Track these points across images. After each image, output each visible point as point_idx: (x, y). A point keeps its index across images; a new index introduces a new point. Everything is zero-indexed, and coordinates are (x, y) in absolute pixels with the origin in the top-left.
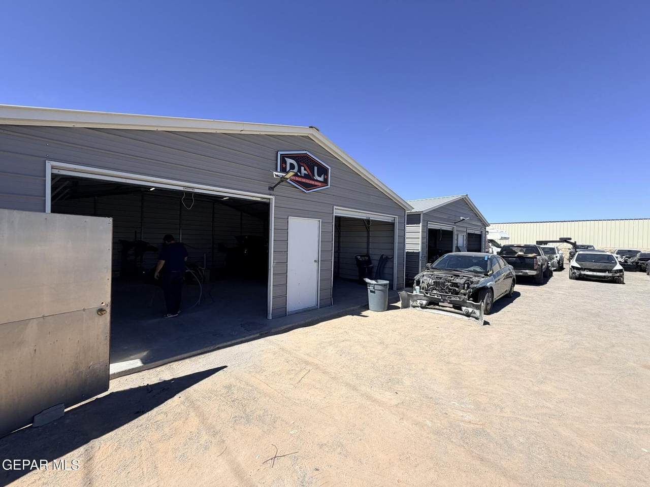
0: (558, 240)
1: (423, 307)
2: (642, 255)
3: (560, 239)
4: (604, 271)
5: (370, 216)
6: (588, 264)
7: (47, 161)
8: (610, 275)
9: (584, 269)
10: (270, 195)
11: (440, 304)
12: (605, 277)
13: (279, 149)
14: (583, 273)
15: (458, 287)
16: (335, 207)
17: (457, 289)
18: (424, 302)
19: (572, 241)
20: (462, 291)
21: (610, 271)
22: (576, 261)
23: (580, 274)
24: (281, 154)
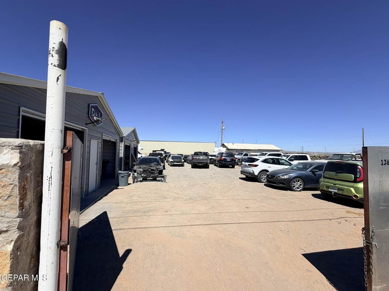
0: (160, 150)
1: (141, 181)
2: (185, 156)
3: (161, 149)
4: (179, 162)
5: (111, 138)
6: (176, 160)
7: (21, 107)
8: (181, 163)
9: (174, 162)
10: (87, 128)
11: (148, 179)
12: (180, 164)
13: (90, 103)
14: (174, 163)
15: (154, 171)
16: (103, 134)
17: (153, 172)
18: (142, 179)
19: (165, 150)
20: (155, 172)
21: (181, 162)
22: (172, 159)
23: (173, 164)
24: (91, 106)
